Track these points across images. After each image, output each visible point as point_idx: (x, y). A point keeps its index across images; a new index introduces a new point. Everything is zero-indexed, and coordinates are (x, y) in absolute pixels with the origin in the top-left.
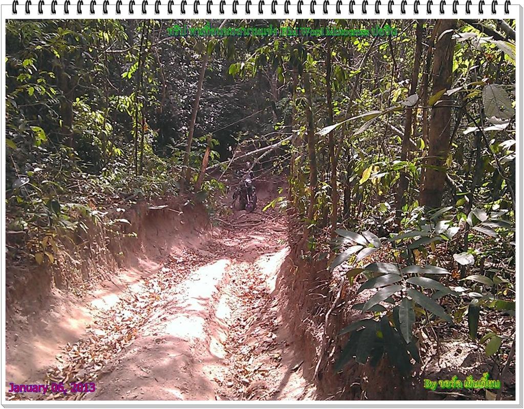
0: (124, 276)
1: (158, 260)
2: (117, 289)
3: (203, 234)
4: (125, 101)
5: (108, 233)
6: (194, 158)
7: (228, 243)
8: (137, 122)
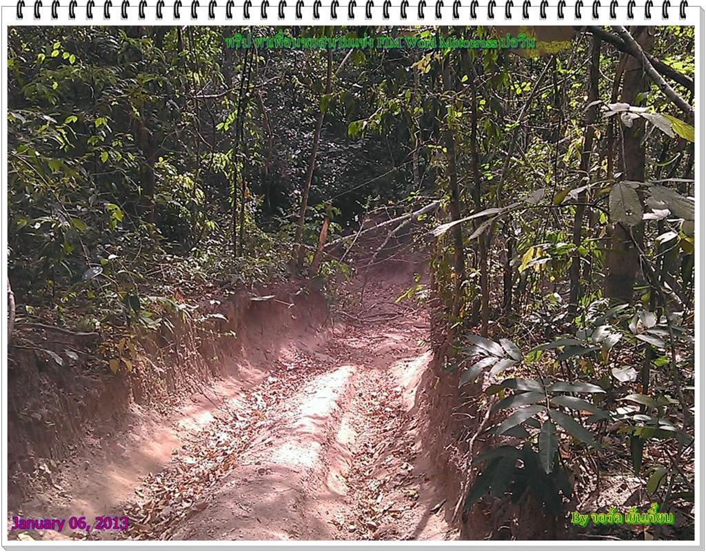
0: (220, 388)
1: (263, 366)
2: (211, 404)
3: (321, 331)
4: (221, 160)
5: (199, 333)
6: (309, 232)
7: (355, 343)
8: (235, 187)
